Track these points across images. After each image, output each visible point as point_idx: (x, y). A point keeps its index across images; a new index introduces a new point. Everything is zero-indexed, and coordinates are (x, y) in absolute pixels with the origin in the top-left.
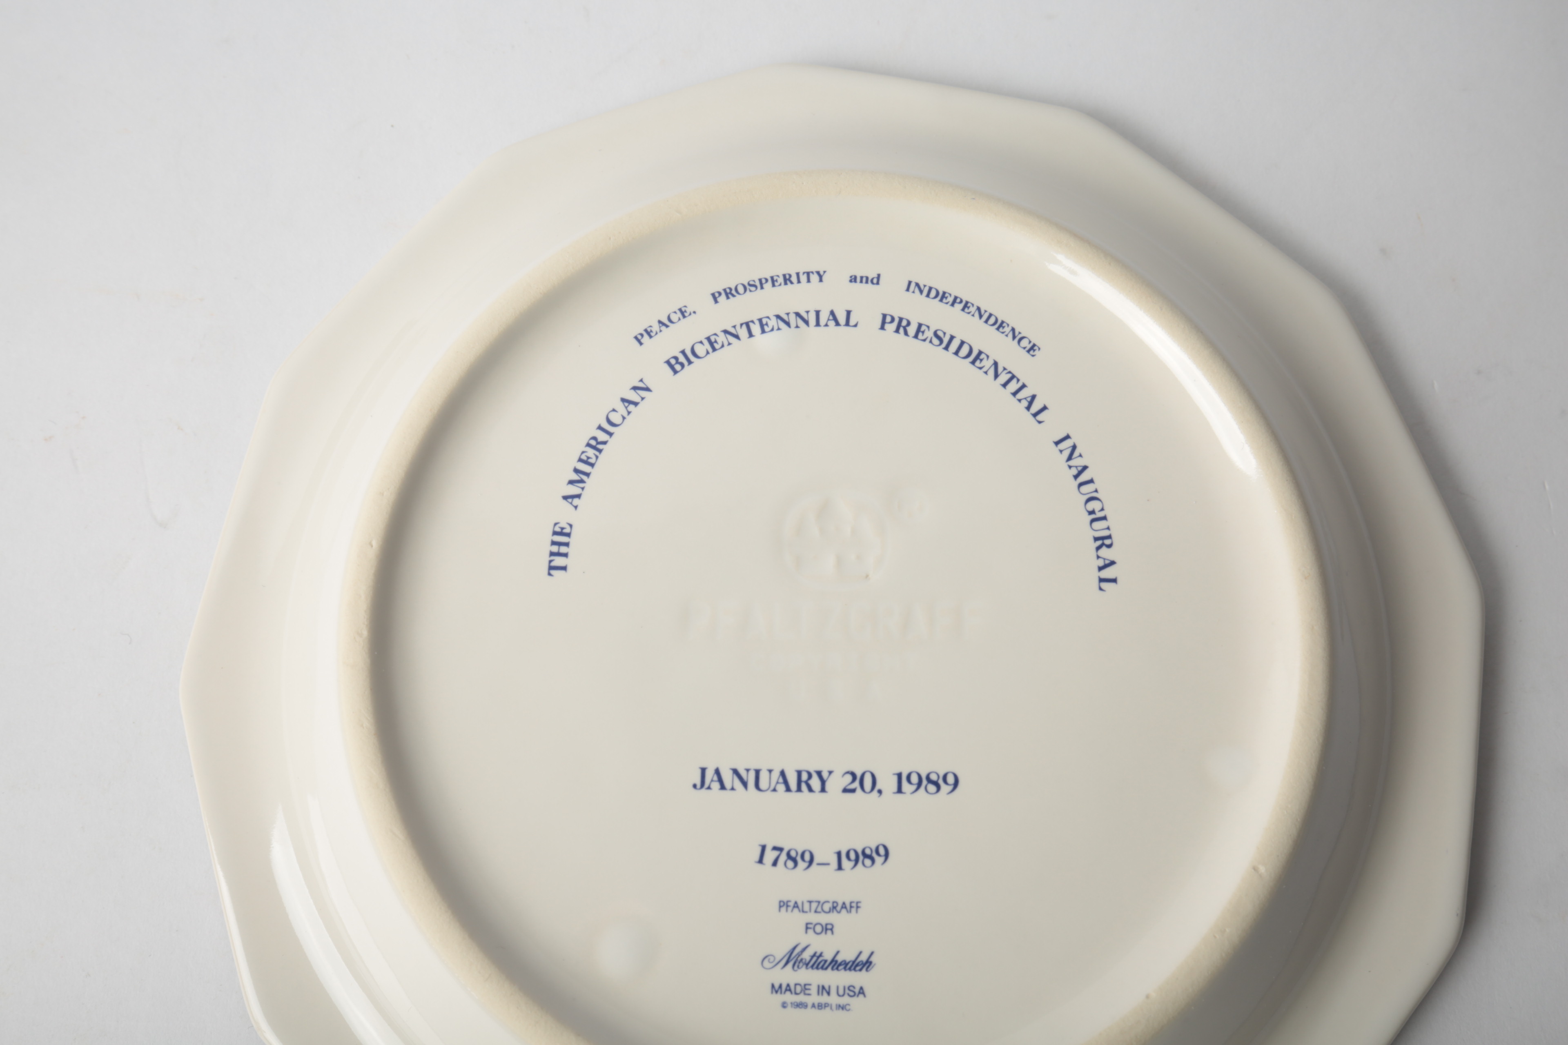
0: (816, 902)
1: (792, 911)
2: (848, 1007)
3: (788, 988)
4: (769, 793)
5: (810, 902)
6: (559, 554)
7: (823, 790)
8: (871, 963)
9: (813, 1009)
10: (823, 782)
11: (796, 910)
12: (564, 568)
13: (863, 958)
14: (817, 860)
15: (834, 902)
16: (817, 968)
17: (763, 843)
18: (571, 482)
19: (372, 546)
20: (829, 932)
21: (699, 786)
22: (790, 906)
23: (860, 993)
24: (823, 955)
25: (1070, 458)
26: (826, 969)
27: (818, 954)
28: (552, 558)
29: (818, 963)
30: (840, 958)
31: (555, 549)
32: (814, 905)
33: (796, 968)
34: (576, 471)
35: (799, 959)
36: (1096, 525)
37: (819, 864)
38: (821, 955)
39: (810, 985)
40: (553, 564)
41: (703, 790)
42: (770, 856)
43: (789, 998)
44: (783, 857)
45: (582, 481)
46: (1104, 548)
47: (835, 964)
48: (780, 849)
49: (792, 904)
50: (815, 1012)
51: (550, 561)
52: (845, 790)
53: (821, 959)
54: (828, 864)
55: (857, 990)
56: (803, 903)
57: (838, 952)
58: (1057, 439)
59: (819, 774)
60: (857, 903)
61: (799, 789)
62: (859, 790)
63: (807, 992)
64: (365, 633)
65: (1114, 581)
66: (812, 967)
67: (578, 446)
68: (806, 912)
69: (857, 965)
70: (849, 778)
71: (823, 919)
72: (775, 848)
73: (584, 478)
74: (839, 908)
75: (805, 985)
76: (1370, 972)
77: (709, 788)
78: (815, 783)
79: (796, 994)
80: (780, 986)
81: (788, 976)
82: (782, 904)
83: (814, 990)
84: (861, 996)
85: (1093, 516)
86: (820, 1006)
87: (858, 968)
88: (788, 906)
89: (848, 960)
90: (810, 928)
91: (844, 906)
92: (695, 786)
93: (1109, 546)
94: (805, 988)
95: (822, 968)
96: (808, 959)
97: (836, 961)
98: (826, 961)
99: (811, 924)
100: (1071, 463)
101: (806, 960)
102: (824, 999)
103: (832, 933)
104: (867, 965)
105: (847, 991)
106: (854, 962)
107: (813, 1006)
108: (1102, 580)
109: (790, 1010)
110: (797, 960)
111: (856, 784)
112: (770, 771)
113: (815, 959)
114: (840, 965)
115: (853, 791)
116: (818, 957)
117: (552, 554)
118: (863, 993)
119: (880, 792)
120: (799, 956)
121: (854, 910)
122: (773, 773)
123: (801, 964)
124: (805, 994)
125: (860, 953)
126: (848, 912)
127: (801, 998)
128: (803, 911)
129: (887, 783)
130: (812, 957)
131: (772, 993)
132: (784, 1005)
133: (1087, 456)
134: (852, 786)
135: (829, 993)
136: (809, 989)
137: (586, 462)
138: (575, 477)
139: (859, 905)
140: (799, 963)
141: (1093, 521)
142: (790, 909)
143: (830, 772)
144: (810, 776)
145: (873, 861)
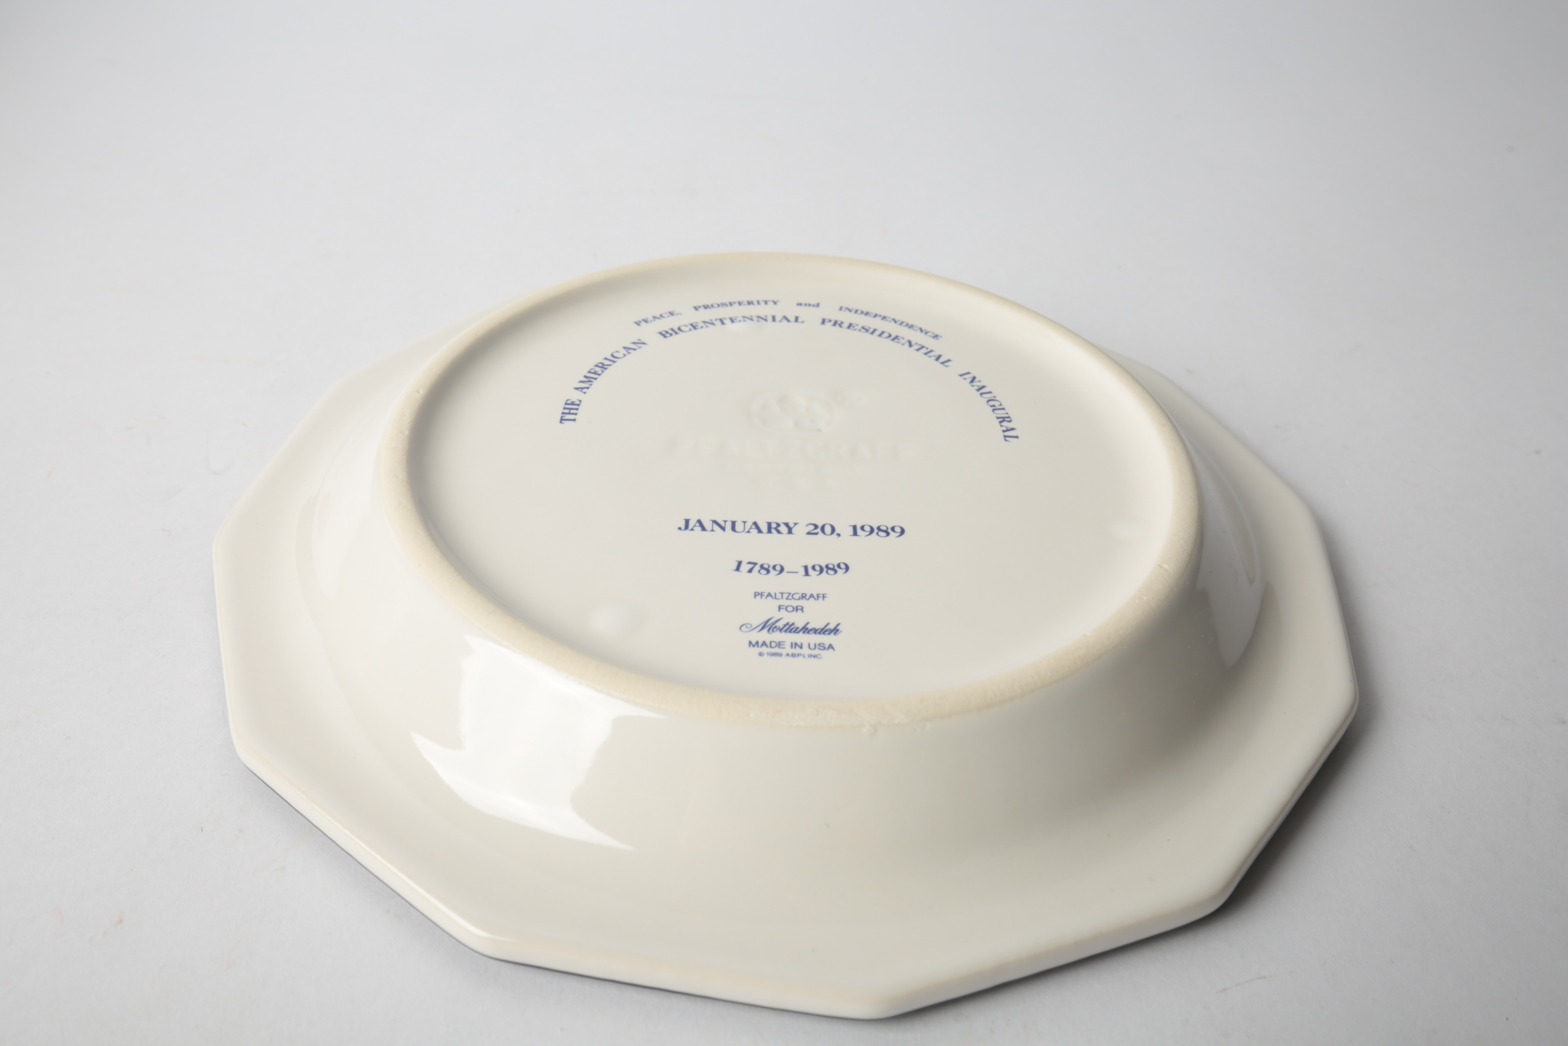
0: (787, 593)
1: (766, 598)
2: (819, 656)
3: (764, 644)
4: (744, 534)
5: (782, 594)
6: (570, 414)
7: (790, 532)
8: (838, 630)
9: (788, 657)
10: (790, 529)
11: (769, 598)
12: (573, 420)
13: (832, 626)
14: (786, 570)
15: (802, 594)
16: (790, 632)
17: (740, 560)
18: (581, 382)
19: (419, 393)
20: (800, 611)
21: (683, 527)
22: (764, 595)
23: (829, 648)
24: (795, 624)
25: (972, 381)
26: (798, 632)
27: (790, 623)
28: (563, 415)
29: (790, 628)
30: (810, 627)
31: (566, 411)
32: (785, 596)
33: (771, 631)
34: (588, 376)
35: (774, 626)
36: (997, 411)
37: (788, 572)
38: (793, 624)
39: (784, 642)
40: (564, 418)
41: (687, 531)
42: (745, 567)
43: (764, 649)
44: (757, 568)
45: (590, 381)
46: (1005, 421)
47: (805, 630)
48: (755, 564)
49: (766, 594)
50: (790, 659)
51: (562, 417)
52: (809, 533)
53: (792, 627)
54: (797, 572)
55: (827, 646)
56: (775, 594)
57: (808, 623)
58: (961, 373)
59: (787, 525)
60: (823, 595)
61: (769, 531)
62: (821, 533)
63: (781, 646)
64: (407, 433)
65: (1017, 437)
66: (786, 631)
68: (779, 599)
69: (826, 631)
70: (812, 527)
71: (795, 603)
72: (749, 563)
73: (592, 380)
74: (807, 597)
75: (779, 642)
76: (1285, 713)
77: (692, 530)
78: (783, 529)
79: (771, 647)
80: (757, 643)
81: (765, 636)
82: (757, 594)
83: (788, 645)
84: (831, 650)
85: (994, 407)
86: (793, 655)
87: (827, 633)
88: (762, 595)
89: (817, 628)
90: (783, 608)
91: (812, 596)
92: (680, 529)
93: (1009, 421)
94: (779, 644)
95: (795, 632)
96: (781, 626)
97: (807, 629)
98: (797, 628)
99: (784, 606)
100: (973, 384)
101: (779, 627)
102: (797, 651)
103: (803, 611)
104: (835, 631)
105: (817, 646)
106: (822, 629)
107: (788, 655)
108: (1005, 436)
109: (766, 657)
110: (771, 627)
111: (819, 530)
112: (745, 522)
113: (787, 627)
114: (811, 630)
115: (817, 534)
116: (791, 626)
117: (563, 413)
118: (833, 648)
119: (839, 535)
120: (773, 624)
121: (821, 599)
122: (746, 524)
123: (775, 630)
124: (779, 647)
125: (828, 624)
126: (815, 599)
127: (777, 650)
128: (776, 598)
129: (844, 530)
130: (785, 626)
131: (750, 646)
132: (761, 654)
133: (983, 378)
134: (815, 531)
135: (801, 647)
136: (784, 645)
137: (594, 373)
138: (585, 379)
139: (825, 596)
140: (774, 628)
141: (993, 410)
142: (764, 597)
143: (796, 524)
144: (778, 525)
145: (836, 572)
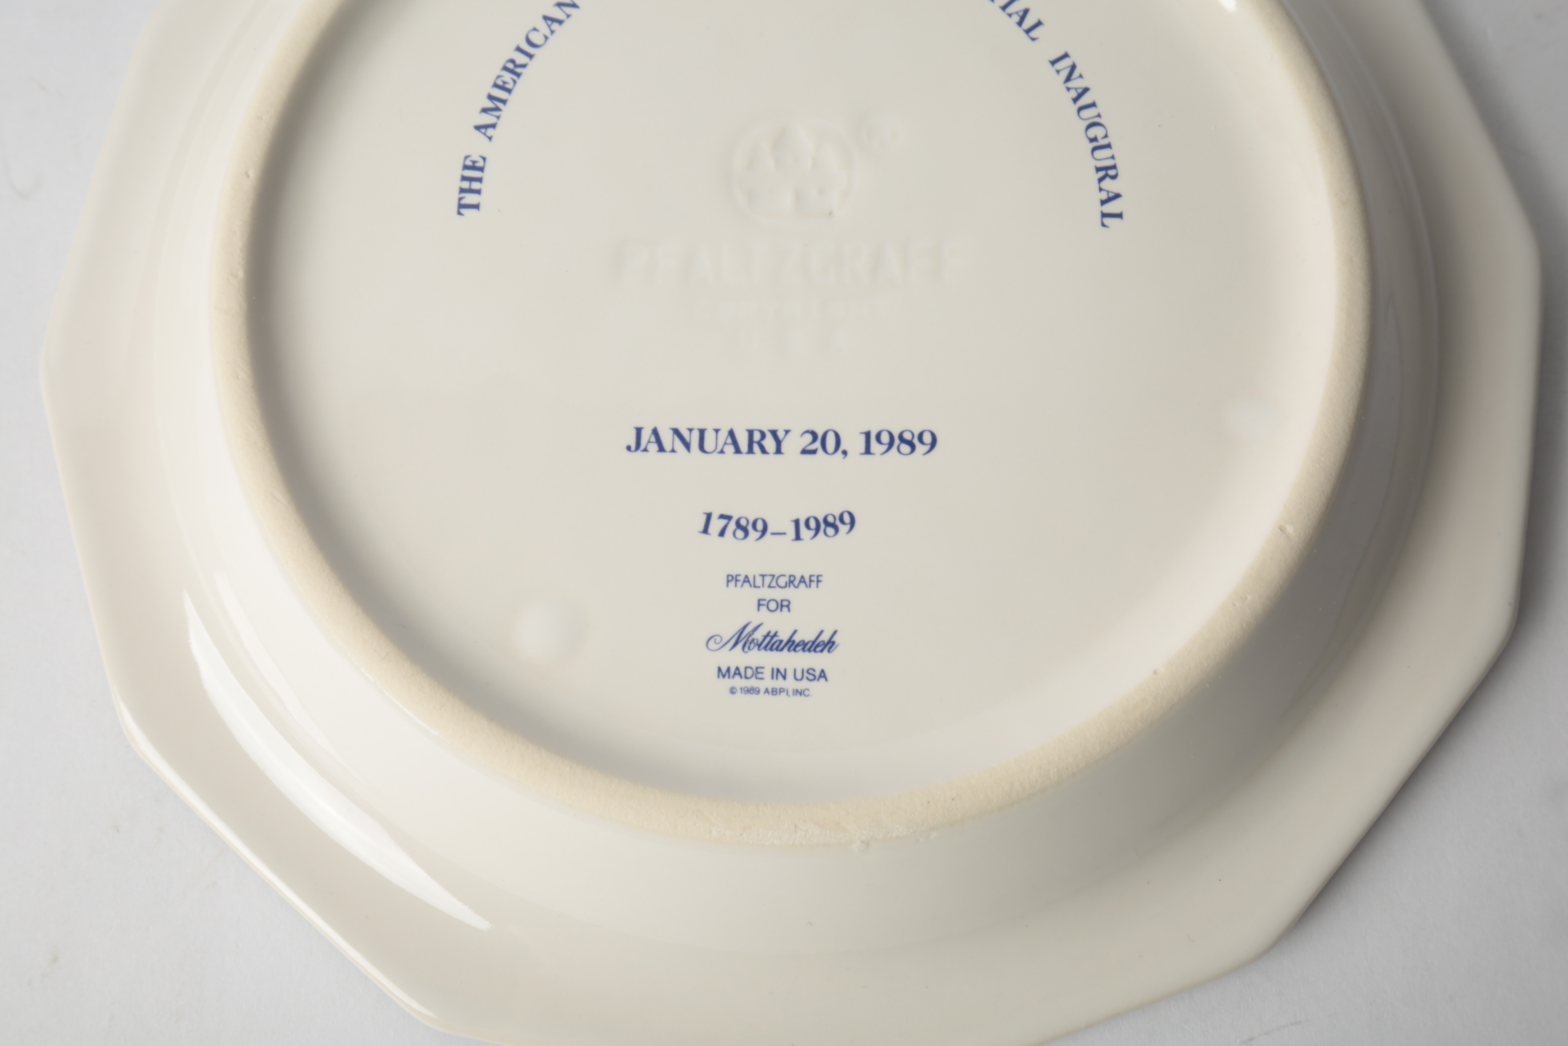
0: (770, 575)
1: (742, 586)
2: (806, 693)
3: (737, 672)
4: (715, 455)
5: (763, 576)
6: (470, 191)
7: (778, 451)
8: (834, 643)
9: (767, 694)
10: (778, 443)
11: (746, 585)
12: (476, 207)
13: (825, 637)
14: (771, 529)
15: (790, 576)
16: (771, 649)
17: (708, 511)
18: (485, 110)
19: (248, 177)
20: (785, 609)
21: (633, 447)
22: (739, 581)
23: (820, 676)
24: (778, 634)
25: (1068, 79)
26: (782, 650)
27: (772, 634)
28: (463, 195)
29: (772, 643)
30: (797, 638)
31: (466, 185)
32: (768, 580)
33: (746, 649)
34: (491, 98)
35: (750, 639)
36: (1099, 154)
37: (773, 534)
38: (775, 635)
39: (763, 668)
40: (463, 202)
41: (639, 453)
42: (716, 525)
43: (738, 682)
44: (732, 526)
45: (497, 109)
46: (1108, 180)
47: (792, 645)
48: (729, 518)
49: (741, 578)
50: (769, 698)
51: (460, 199)
52: (804, 452)
53: (775, 639)
54: (785, 534)
55: (817, 674)
56: (754, 577)
57: (795, 632)
58: (1053, 58)
59: (774, 433)
60: (818, 576)
61: (751, 451)
62: (820, 451)
63: (759, 676)
65: (1119, 216)
66: (765, 648)
67: (493, 70)
68: (759, 587)
69: (818, 646)
70: (809, 438)
71: (779, 594)
72: (722, 517)
73: (500, 105)
74: (796, 583)
75: (757, 668)
77: (645, 450)
78: (769, 443)
79: (746, 678)
80: (728, 670)
81: (738, 658)
82: (730, 578)
83: (767, 673)
84: (822, 680)
85: (1095, 144)
86: (775, 692)
87: (819, 649)
88: (737, 581)
89: (806, 641)
90: (763, 605)
91: (802, 580)
92: (629, 448)
93: (1114, 177)
94: (757, 672)
95: (777, 649)
96: (761, 639)
97: (794, 642)
98: (781, 641)
99: (765, 600)
100: (1070, 84)
101: (758, 640)
102: (779, 683)
103: (789, 610)
104: (830, 645)
105: (806, 674)
106: (814, 642)
107: (767, 691)
108: (1104, 215)
109: (739, 695)
110: (748, 640)
111: (817, 445)
112: (717, 431)
113: (768, 639)
114: (798, 645)
115: (814, 452)
116: (772, 637)
117: (462, 190)
118: (825, 677)
119: (845, 453)
120: (750, 636)
121: (814, 584)
122: (720, 433)
123: (752, 645)
124: (757, 678)
125: (822, 632)
126: (807, 586)
127: (753, 683)
128: (755, 586)
129: (853, 443)
130: (765, 637)
131: (719, 677)
132: (732, 691)
133: (1088, 76)
134: (813, 447)
135: (784, 677)
136: (762, 673)
137: (502, 88)
138: (489, 104)
139: (820, 578)
140: (751, 643)
141: (1094, 149)
142: (739, 584)
143: (787, 432)
144: (763, 435)
145: (837, 530)
